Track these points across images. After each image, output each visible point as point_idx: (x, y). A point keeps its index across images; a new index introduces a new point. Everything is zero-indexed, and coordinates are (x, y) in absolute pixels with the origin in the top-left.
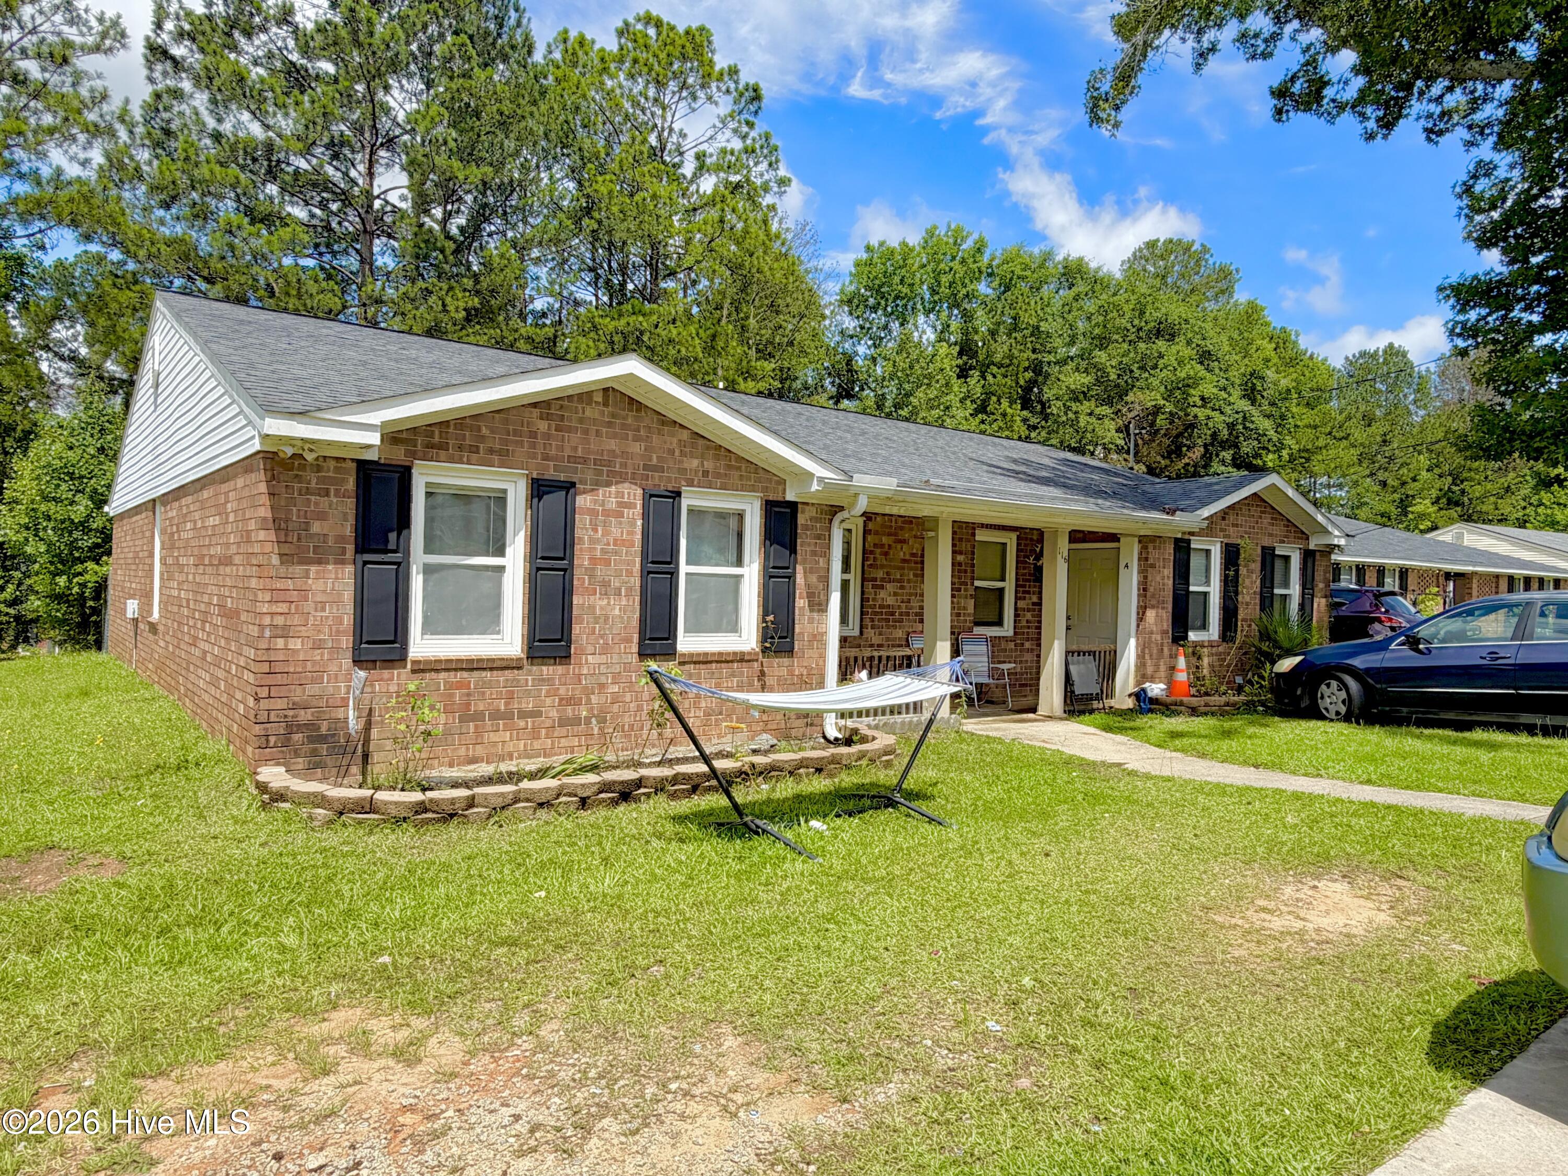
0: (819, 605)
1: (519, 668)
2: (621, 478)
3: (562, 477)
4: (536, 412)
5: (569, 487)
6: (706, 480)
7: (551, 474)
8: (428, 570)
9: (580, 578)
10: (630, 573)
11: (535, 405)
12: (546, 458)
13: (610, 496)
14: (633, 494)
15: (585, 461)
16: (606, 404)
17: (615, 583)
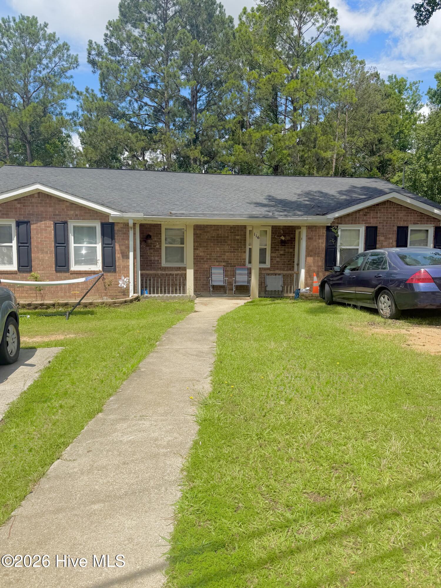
0: (126, 256)
1: (16, 274)
2: (45, 219)
3: (26, 220)
4: (16, 202)
5: (27, 223)
7: (22, 219)
9: (34, 249)
10: (50, 247)
11: (16, 200)
12: (20, 215)
13: (42, 224)
15: (33, 215)
16: (39, 197)
17: (45, 250)
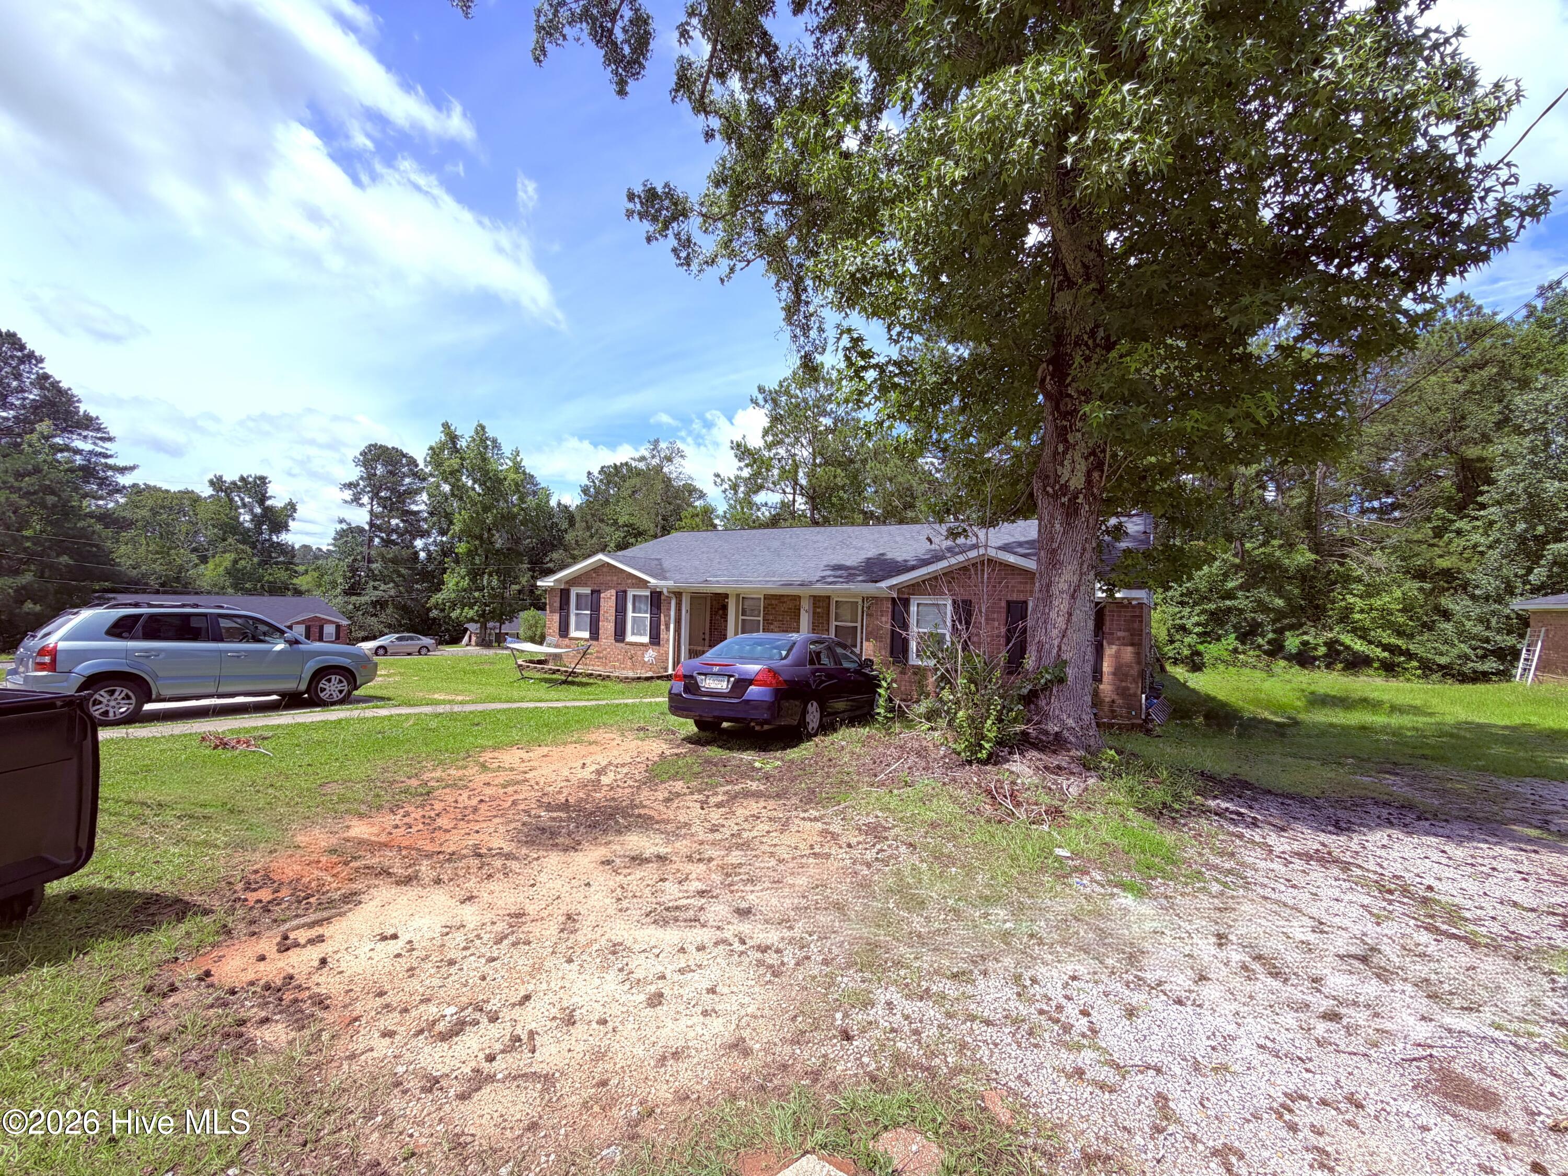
0: (668, 629)
1: (588, 642)
2: (610, 589)
3: (598, 589)
5: (598, 592)
6: (634, 586)
7: (595, 588)
8: (577, 615)
9: (601, 618)
10: (613, 616)
13: (608, 593)
14: (613, 592)
15: (602, 584)
17: (609, 618)
